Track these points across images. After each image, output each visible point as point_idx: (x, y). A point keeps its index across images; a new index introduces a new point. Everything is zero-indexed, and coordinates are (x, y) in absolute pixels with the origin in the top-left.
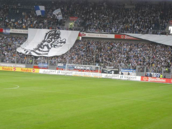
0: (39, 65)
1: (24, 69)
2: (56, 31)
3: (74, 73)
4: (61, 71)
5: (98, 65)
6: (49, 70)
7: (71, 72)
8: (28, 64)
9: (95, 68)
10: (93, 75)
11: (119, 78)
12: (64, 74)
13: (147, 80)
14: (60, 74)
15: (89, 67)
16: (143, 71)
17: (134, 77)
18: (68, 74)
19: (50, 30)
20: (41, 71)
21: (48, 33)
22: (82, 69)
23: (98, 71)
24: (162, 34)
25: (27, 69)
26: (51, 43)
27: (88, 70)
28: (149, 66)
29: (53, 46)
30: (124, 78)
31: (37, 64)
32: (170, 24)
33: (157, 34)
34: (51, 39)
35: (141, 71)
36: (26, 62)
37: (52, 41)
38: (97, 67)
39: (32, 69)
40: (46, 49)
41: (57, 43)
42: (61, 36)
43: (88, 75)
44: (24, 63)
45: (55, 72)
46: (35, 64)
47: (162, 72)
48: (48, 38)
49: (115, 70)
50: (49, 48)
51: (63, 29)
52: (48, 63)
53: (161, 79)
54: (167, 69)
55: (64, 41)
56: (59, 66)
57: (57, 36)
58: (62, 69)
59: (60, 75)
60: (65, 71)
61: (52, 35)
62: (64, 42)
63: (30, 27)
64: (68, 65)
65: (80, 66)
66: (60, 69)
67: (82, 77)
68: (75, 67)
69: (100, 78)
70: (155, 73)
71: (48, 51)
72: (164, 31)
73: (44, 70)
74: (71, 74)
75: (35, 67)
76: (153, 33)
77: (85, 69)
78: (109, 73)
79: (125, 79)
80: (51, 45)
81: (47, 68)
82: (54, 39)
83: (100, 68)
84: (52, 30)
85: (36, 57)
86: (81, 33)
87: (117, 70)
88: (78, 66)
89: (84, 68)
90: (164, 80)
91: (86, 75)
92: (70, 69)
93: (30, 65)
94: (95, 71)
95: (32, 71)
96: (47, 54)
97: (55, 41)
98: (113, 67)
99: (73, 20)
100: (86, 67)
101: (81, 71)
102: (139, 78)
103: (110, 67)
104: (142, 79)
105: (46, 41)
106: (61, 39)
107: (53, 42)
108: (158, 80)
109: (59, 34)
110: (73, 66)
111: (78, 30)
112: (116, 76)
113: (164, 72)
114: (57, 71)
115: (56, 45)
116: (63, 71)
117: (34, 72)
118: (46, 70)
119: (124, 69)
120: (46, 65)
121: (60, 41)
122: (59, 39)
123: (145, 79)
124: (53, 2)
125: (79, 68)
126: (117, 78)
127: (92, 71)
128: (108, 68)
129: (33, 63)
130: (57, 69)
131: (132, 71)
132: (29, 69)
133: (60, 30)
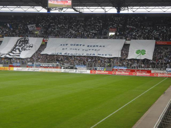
0: (13, 64)
1: (2, 68)
2: (25, 38)
3: (40, 70)
4: (30, 68)
5: (59, 63)
6: (21, 68)
7: (38, 69)
8: (5, 64)
9: (56, 65)
10: (54, 70)
11: (74, 72)
12: (33, 70)
13: (95, 73)
14: (30, 70)
15: (51, 64)
16: (91, 66)
17: (85, 70)
18: (35, 71)
19: (21, 38)
20: (15, 69)
21: (19, 39)
22: (46, 66)
23: (58, 67)
24: (104, 38)
25: (4, 67)
26: (22, 47)
27: (51, 67)
28: (96, 62)
29: (23, 49)
30: (77, 72)
31: (12, 64)
32: (110, 31)
33: (100, 38)
34: (22, 44)
35: (90, 66)
36: (3, 63)
37: (22, 45)
38: (58, 65)
39: (8, 68)
40: (18, 51)
41: (26, 47)
42: (29, 42)
43: (51, 71)
44: (2, 63)
45: (26, 69)
46: (10, 63)
47: (105, 66)
48: (19, 43)
49: (71, 66)
50: (20, 51)
51: (31, 37)
52: (20, 63)
53: (105, 71)
54: (109, 64)
55: (32, 45)
56: (29, 65)
57: (26, 42)
58: (31, 67)
59: (30, 72)
60: (33, 68)
61: (23, 41)
62: (32, 47)
63: (6, 36)
64: (35, 64)
65: (44, 64)
66: (30, 67)
67: (46, 72)
68: (41, 65)
69: (60, 73)
70: (100, 68)
71: (20, 53)
72: (105, 36)
73: (17, 68)
74: (38, 71)
75: (10, 66)
76: (98, 38)
77: (49, 67)
78: (67, 68)
79: (79, 72)
80: (22, 48)
81: (20, 66)
82: (24, 44)
83: (60, 65)
84: (22, 38)
85: (10, 59)
86: (45, 39)
87: (73, 66)
88: (43, 64)
89: (48, 65)
90: (107, 72)
91: (49, 71)
92: (37, 66)
93: (6, 65)
94: (56, 67)
95: (8, 69)
96: (19, 56)
97: (25, 46)
98: (69, 64)
99: (38, 30)
100: (49, 64)
101: (46, 68)
102: (88, 72)
103: (68, 64)
104: (91, 72)
105: (18, 46)
106: (29, 44)
107: (23, 47)
108: (103, 72)
109: (28, 41)
110: (39, 64)
111: (42, 37)
112: (72, 71)
113: (107, 67)
114: (27, 68)
115: (26, 49)
116: (32, 68)
117: (10, 70)
118: (19, 68)
119: (78, 65)
120: (19, 64)
121: (28, 46)
122: (28, 44)
123: (93, 72)
124: (22, 17)
125: (44, 65)
126: (73, 72)
127: (53, 67)
128: (66, 65)
129: (9, 63)
130: (27, 67)
131: (83, 66)
132: (6, 68)
133: (29, 38)
